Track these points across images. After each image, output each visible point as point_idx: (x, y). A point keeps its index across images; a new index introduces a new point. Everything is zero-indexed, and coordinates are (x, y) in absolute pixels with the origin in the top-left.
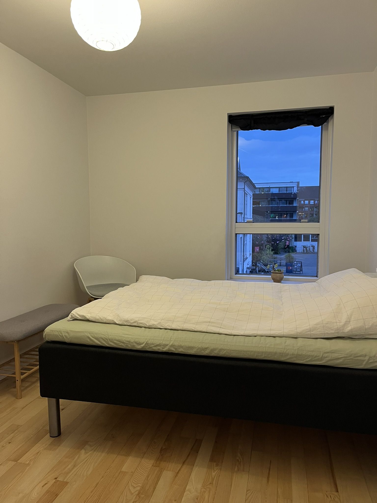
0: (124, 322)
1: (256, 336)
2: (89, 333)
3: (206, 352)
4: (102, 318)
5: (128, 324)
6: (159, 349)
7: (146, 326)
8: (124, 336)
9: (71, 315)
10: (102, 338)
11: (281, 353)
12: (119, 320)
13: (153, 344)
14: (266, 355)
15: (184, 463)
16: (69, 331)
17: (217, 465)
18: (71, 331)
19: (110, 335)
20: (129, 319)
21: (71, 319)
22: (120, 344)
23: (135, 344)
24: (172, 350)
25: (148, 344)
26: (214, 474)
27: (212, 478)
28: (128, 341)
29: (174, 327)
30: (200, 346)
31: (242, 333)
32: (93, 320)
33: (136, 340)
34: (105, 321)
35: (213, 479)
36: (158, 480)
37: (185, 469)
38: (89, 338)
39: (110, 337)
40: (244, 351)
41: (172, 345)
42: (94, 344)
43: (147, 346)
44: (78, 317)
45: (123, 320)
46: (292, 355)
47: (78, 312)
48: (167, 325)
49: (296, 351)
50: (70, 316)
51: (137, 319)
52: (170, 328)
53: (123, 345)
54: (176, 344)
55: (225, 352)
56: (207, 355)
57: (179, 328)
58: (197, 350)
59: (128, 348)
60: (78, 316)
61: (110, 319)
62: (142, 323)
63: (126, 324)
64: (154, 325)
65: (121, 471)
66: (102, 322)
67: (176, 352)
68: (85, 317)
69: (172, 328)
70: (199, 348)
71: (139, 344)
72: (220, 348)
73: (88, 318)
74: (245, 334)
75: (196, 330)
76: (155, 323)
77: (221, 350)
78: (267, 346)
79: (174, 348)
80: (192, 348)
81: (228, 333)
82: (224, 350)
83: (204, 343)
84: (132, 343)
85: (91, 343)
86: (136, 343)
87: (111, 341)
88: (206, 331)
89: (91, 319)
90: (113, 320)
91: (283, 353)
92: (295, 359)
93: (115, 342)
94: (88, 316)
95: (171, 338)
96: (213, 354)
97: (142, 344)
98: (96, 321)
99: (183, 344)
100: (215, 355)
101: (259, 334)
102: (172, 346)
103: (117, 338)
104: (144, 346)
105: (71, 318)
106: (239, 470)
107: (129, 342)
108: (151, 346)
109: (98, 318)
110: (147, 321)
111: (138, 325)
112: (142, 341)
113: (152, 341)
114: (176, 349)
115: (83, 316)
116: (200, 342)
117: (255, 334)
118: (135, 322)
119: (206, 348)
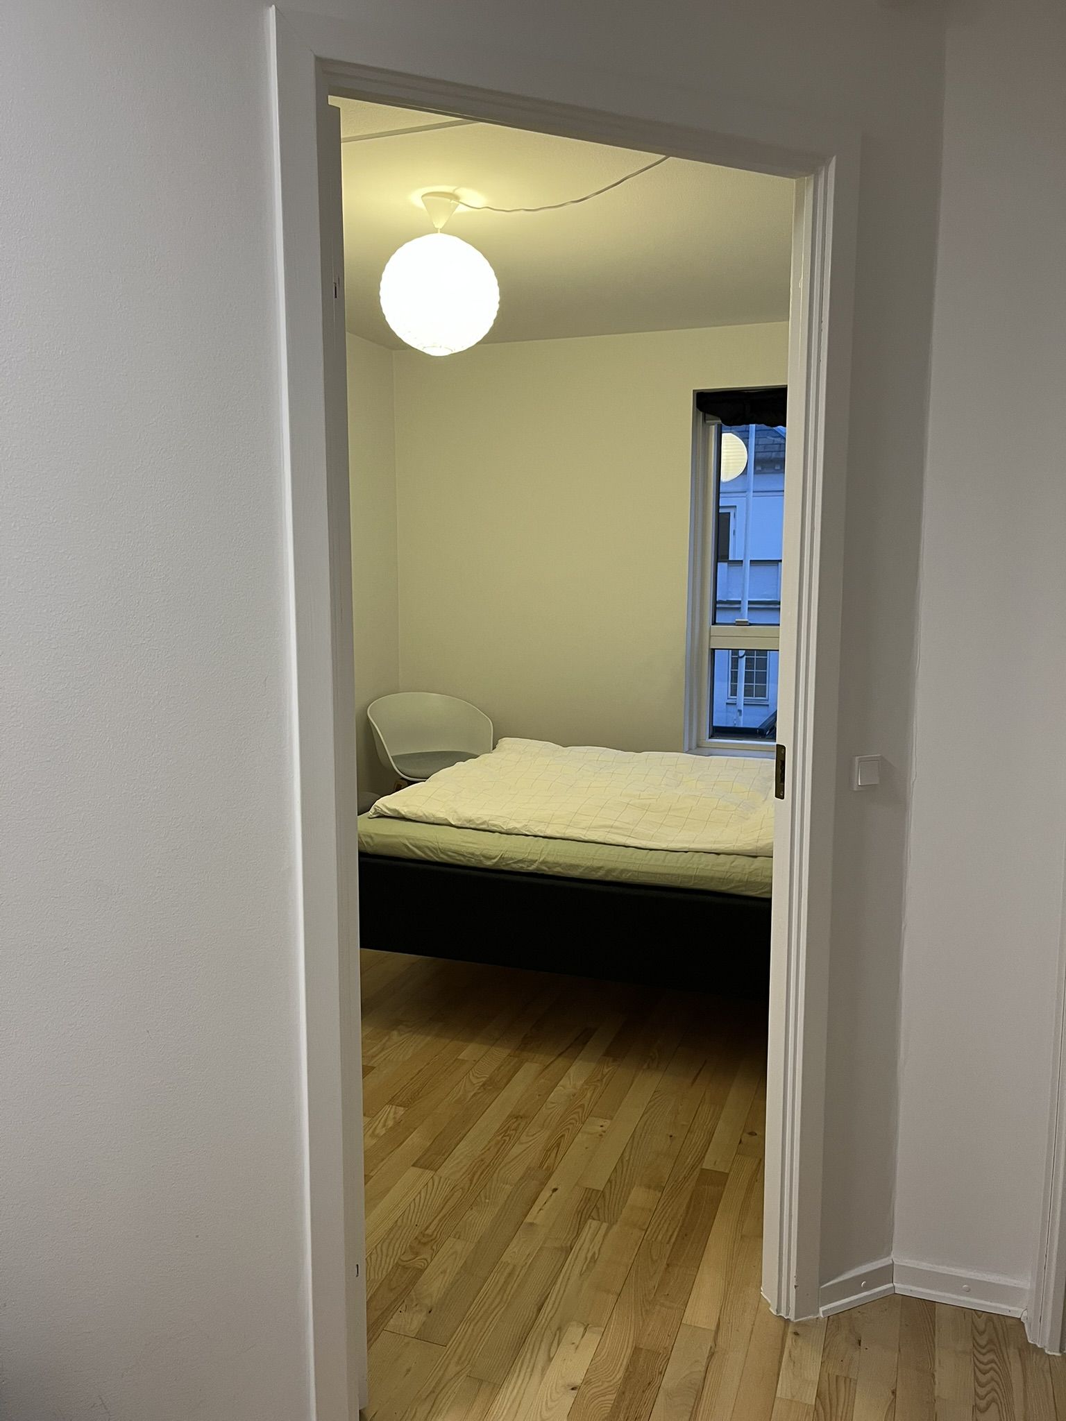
0: (465, 823)
1: (686, 852)
2: (407, 839)
3: (599, 874)
4: (427, 814)
5: (472, 826)
6: (522, 867)
7: (503, 831)
8: (464, 844)
9: (375, 809)
10: (428, 847)
11: (720, 879)
12: (457, 819)
13: (513, 859)
14: (696, 881)
15: (560, 1055)
16: (372, 835)
17: (614, 1060)
18: (376, 834)
19: (442, 843)
20: (473, 818)
21: (375, 816)
22: (458, 858)
23: (482, 858)
24: (545, 870)
25: (503, 858)
26: (606, 1070)
27: (602, 1074)
28: (470, 854)
29: (549, 833)
30: (589, 864)
31: (664, 846)
32: (413, 817)
33: (485, 852)
34: (432, 820)
35: (603, 1076)
36: (515, 1072)
37: (561, 1063)
38: (406, 846)
39: (441, 846)
40: (660, 874)
41: (543, 860)
42: (414, 857)
43: (502, 863)
44: (385, 813)
45: (463, 819)
46: (739, 881)
47: (386, 803)
48: (536, 830)
49: (747, 876)
50: (372, 810)
51: (486, 819)
52: (542, 835)
53: (462, 859)
54: (550, 859)
55: (630, 874)
56: (600, 879)
57: (558, 835)
58: (584, 870)
59: (470, 864)
60: (387, 811)
61: (442, 816)
62: (495, 825)
63: (468, 825)
64: (516, 828)
65: (456, 1059)
66: (428, 821)
67: (550, 873)
68: (399, 813)
69: (545, 835)
70: (588, 867)
71: (490, 858)
72: (622, 868)
73: (404, 813)
74: (669, 848)
75: (586, 839)
76: (518, 826)
77: (623, 871)
78: (701, 866)
79: (546, 866)
80: (576, 866)
81: (639, 845)
82: (629, 871)
83: (596, 859)
84: (477, 856)
85: (409, 855)
86: (484, 856)
87: (442, 853)
88: (603, 841)
89: (409, 816)
90: (446, 819)
91: (724, 879)
92: (743, 888)
93: (449, 853)
94: (404, 811)
95: (542, 851)
96: (609, 878)
97: (494, 858)
98: (417, 820)
99: (561, 860)
100: (614, 879)
101: (692, 849)
102: (543, 862)
103: (453, 848)
104: (496, 863)
105: (374, 814)
106: (649, 1068)
107: (473, 854)
108: (508, 862)
109: (421, 814)
110: (504, 822)
111: (488, 829)
112: (493, 853)
113: (511, 853)
114: (549, 868)
115: (395, 811)
116: (590, 857)
117: (685, 848)
118: (483, 823)
119: (600, 868)
